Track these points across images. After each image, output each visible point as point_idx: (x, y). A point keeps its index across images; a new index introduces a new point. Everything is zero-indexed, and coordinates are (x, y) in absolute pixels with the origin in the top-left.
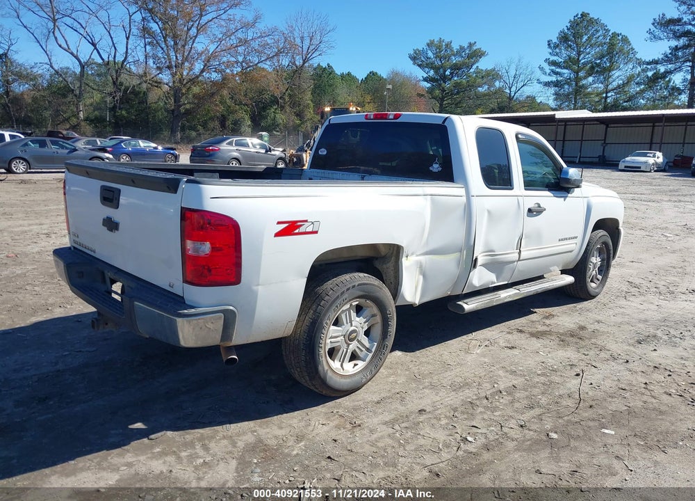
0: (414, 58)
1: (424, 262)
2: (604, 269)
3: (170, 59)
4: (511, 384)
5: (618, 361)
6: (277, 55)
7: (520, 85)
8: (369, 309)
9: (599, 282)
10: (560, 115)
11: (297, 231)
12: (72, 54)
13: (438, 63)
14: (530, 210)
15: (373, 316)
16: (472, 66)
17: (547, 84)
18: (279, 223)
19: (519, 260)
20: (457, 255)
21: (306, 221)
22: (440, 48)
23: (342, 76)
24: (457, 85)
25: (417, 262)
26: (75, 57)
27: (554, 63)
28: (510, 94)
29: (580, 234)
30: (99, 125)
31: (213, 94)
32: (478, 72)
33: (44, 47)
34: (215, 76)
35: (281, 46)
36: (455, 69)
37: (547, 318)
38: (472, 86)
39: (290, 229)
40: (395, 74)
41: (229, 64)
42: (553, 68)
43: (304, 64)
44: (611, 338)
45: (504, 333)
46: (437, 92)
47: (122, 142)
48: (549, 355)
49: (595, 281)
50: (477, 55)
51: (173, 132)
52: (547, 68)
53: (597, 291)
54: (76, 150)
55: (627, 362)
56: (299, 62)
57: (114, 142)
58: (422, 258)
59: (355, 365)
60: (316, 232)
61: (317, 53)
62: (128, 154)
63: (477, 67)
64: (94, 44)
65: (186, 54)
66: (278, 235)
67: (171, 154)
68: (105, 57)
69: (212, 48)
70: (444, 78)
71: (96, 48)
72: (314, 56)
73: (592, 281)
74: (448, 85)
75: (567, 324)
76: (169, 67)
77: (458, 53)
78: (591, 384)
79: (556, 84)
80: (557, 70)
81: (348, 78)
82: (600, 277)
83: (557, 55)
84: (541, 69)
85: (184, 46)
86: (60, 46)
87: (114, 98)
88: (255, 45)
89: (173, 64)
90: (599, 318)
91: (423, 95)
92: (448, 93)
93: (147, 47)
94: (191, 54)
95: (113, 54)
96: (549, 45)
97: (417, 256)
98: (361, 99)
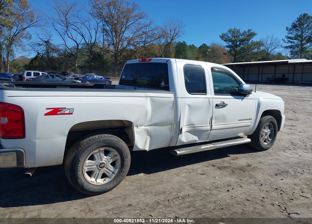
0: (222, 37)
1: (150, 130)
2: (273, 136)
3: (113, 41)
4: (187, 194)
5: (257, 184)
6: (159, 37)
7: (273, 48)
8: (112, 152)
9: (269, 142)
10: (290, 61)
11: (59, 113)
12: (74, 40)
13: (233, 39)
14: (217, 105)
15: (116, 156)
16: (250, 40)
17: (286, 47)
18: (47, 109)
19: (211, 129)
20: (169, 126)
21: (65, 108)
22: (234, 32)
23: (190, 46)
24: (242, 49)
25: (145, 129)
26: (75, 41)
27: (290, 38)
28: (268, 52)
29: (253, 117)
30: (84, 69)
31: (131, 56)
32: (253, 42)
33: (63, 38)
34: (132, 47)
35: (161, 34)
36: (241, 42)
37: (233, 159)
38: (249, 48)
39: (55, 112)
40: (214, 45)
41: (138, 43)
42: (289, 39)
43: (171, 41)
44: (262, 171)
45: (204, 166)
46: (233, 52)
47: (87, 75)
48: (220, 179)
49: (267, 141)
50: (252, 35)
51: (114, 72)
52: (286, 40)
53: (268, 146)
54: (66, 79)
55: (262, 185)
56: (169, 41)
57: (84, 76)
58: (148, 128)
59: (105, 180)
60: (72, 114)
61: (177, 36)
62: (89, 81)
63: (252, 40)
64: (83, 36)
65: (120, 39)
66: (46, 114)
67: (108, 81)
68: (87, 41)
69: (131, 36)
70: (236, 46)
71: (83, 37)
72: (175, 38)
73: (265, 141)
74: (238, 49)
75: (241, 163)
76: (113, 44)
77: (243, 34)
78: (232, 196)
79: (291, 47)
80: (291, 40)
81: (192, 47)
82: (270, 140)
83: (291, 33)
84: (284, 40)
85: (119, 35)
86: (69, 37)
87: (90, 57)
88: (149, 34)
89: (115, 43)
90: (262, 160)
91: (226, 54)
92: (238, 52)
93: (105, 36)
94: (122, 38)
95: (90, 40)
96: (287, 29)
97: (145, 126)
98: (198, 56)
